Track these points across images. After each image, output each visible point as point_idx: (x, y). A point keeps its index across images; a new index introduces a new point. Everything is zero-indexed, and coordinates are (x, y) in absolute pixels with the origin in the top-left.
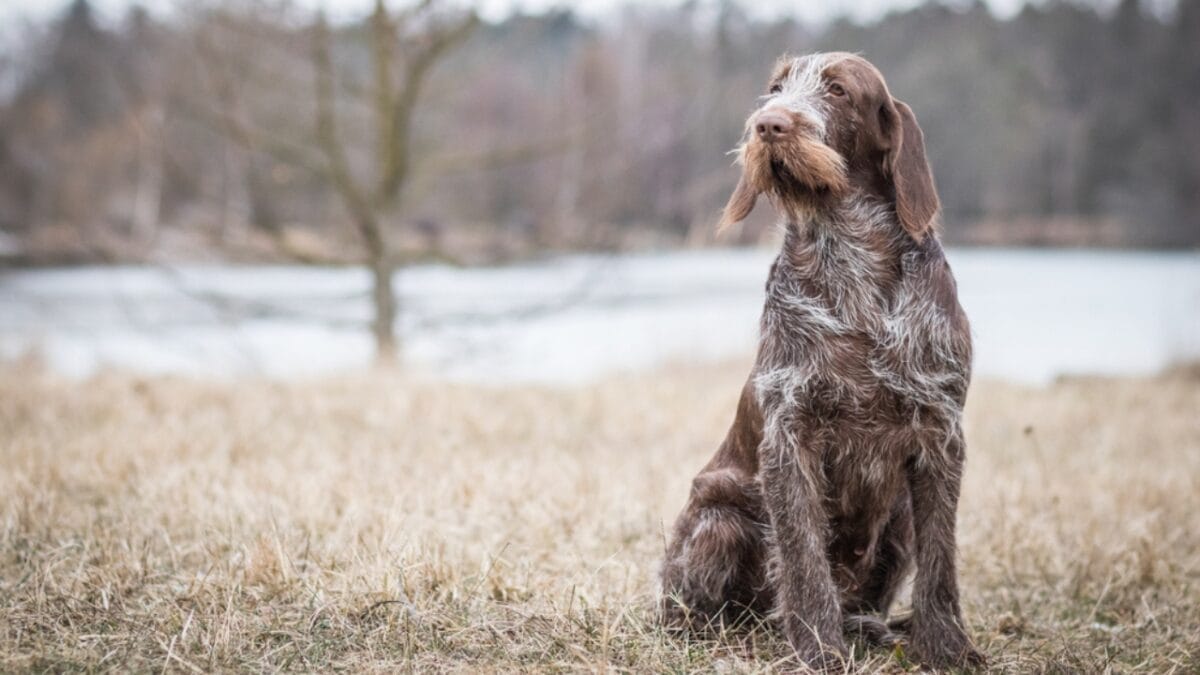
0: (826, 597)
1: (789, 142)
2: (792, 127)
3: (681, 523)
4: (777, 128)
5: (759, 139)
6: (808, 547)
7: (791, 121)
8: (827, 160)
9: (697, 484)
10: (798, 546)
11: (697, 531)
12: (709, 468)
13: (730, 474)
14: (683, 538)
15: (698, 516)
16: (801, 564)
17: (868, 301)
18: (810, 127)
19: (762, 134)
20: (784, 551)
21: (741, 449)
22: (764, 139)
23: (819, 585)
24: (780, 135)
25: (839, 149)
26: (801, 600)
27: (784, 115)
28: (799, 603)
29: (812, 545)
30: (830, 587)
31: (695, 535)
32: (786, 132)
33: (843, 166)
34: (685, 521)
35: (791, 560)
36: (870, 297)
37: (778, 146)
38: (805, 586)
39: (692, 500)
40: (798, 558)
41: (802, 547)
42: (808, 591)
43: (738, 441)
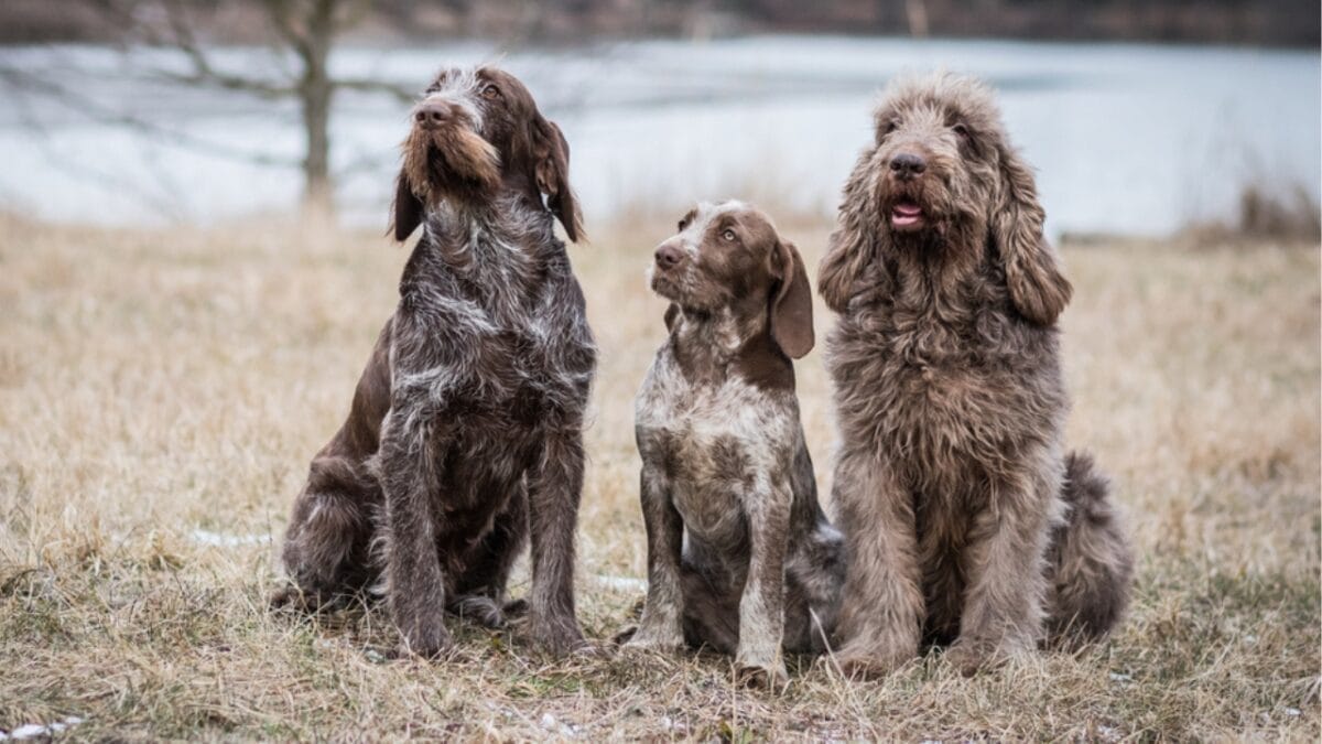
0: (435, 581)
1: (447, 130)
2: (450, 116)
3: (299, 507)
4: (437, 116)
5: (418, 128)
6: (424, 532)
7: (450, 111)
8: (482, 150)
9: (314, 468)
10: (413, 531)
11: (313, 514)
12: (323, 453)
13: (344, 463)
14: (300, 523)
15: (314, 500)
16: (414, 548)
17: (514, 303)
18: (467, 118)
19: (422, 122)
20: (398, 534)
21: (356, 443)
22: (424, 127)
23: (429, 570)
24: (440, 123)
25: (493, 141)
26: (409, 581)
27: (443, 105)
28: (406, 584)
29: (427, 531)
30: (437, 572)
31: (310, 519)
32: (444, 119)
33: (496, 157)
34: (302, 505)
35: (404, 543)
36: (516, 299)
37: (438, 133)
38: (415, 569)
39: (309, 484)
40: (413, 541)
41: (417, 532)
42: (418, 574)
43: (353, 435)
